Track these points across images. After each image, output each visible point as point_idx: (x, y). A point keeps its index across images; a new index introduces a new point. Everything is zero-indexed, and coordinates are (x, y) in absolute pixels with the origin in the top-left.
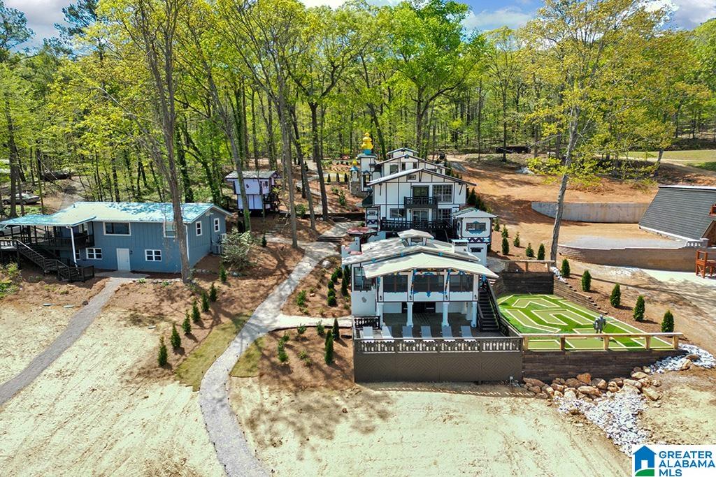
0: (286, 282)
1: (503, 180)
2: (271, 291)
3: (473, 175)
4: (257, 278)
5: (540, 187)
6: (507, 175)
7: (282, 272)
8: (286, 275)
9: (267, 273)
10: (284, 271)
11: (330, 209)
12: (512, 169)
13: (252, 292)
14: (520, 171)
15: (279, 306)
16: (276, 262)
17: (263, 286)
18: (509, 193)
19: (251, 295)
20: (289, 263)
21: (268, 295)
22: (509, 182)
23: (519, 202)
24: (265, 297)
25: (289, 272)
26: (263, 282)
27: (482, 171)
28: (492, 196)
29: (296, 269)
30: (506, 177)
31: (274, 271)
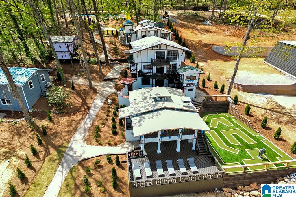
0: (87, 117)
1: (197, 30)
2: (79, 125)
3: (182, 26)
4: (70, 115)
5: (215, 34)
6: (199, 26)
7: (85, 108)
8: (87, 111)
9: (76, 110)
10: (86, 107)
11: (110, 56)
12: (201, 21)
13: (68, 126)
14: (205, 23)
15: (84, 137)
16: (81, 100)
17: (74, 121)
18: (200, 39)
19: (67, 129)
20: (88, 101)
21: (77, 128)
22: (200, 31)
23: (206, 45)
24: (76, 130)
25: (89, 108)
26: (73, 117)
27: (186, 23)
28: (192, 40)
29: (93, 105)
30: (199, 27)
31: (80, 108)
